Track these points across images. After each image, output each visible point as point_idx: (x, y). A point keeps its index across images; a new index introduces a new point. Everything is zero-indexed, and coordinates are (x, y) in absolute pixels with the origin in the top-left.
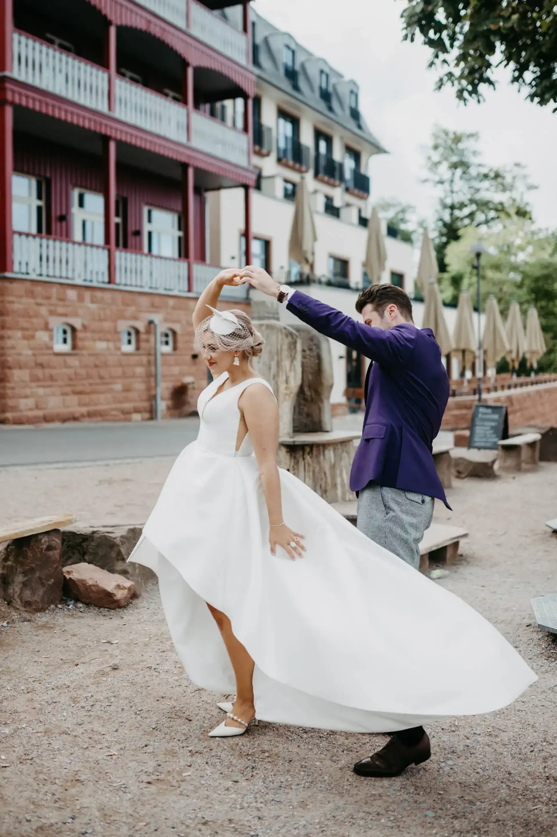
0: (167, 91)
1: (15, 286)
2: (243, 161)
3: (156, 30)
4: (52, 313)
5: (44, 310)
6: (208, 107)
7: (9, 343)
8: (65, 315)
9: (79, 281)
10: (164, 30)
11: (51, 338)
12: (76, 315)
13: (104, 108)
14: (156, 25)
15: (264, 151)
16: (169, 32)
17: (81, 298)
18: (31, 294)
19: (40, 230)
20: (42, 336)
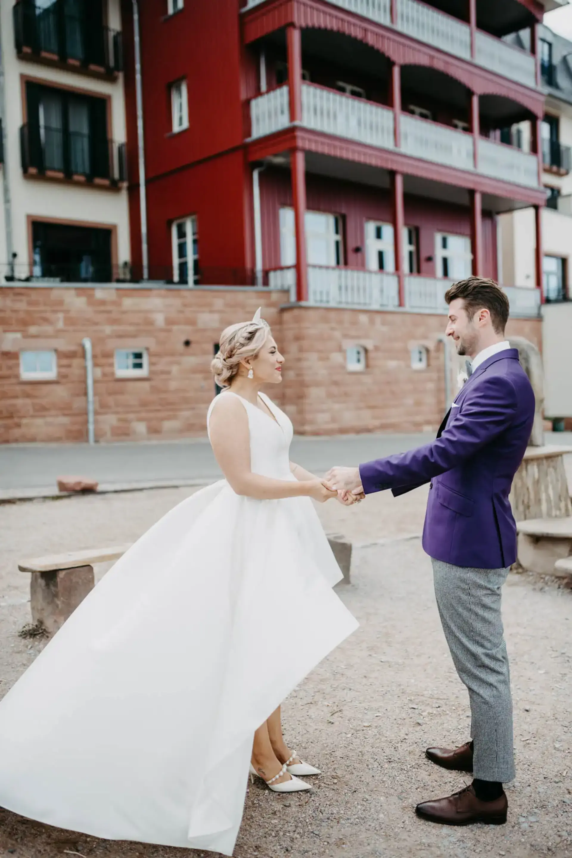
0: (457, 122)
1: (311, 313)
2: (532, 183)
3: (439, 64)
4: (346, 336)
5: (337, 334)
6: (498, 133)
7: (305, 364)
8: (358, 337)
9: (375, 306)
10: (447, 63)
11: (345, 358)
12: (366, 337)
13: (389, 144)
14: (439, 59)
15: (563, 171)
16: (453, 65)
17: (372, 322)
18: (326, 320)
19: (338, 262)
20: (336, 357)
